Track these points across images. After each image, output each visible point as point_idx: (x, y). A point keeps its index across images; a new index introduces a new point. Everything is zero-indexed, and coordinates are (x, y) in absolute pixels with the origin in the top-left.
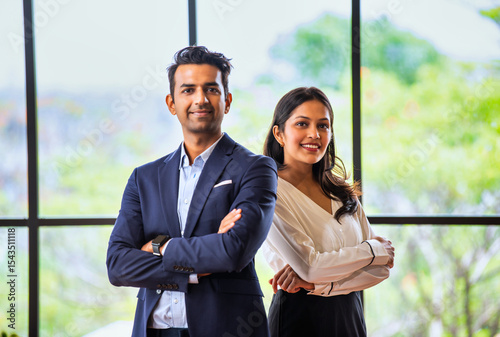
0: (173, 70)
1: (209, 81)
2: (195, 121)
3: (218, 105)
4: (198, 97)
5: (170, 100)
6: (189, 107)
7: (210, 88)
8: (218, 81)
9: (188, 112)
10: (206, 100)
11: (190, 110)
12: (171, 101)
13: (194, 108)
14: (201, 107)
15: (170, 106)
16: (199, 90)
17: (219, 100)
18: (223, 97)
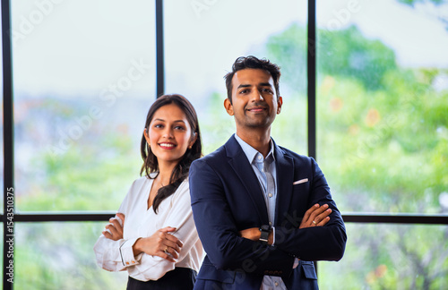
0: (229, 78)
1: (263, 82)
2: (252, 117)
3: (272, 103)
4: (254, 96)
5: (228, 102)
6: (246, 104)
7: (264, 89)
8: (271, 82)
9: (245, 109)
10: (261, 98)
11: (247, 107)
12: (229, 104)
13: (251, 105)
14: (256, 104)
15: (228, 109)
16: (254, 89)
17: (272, 98)
18: (275, 96)
